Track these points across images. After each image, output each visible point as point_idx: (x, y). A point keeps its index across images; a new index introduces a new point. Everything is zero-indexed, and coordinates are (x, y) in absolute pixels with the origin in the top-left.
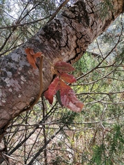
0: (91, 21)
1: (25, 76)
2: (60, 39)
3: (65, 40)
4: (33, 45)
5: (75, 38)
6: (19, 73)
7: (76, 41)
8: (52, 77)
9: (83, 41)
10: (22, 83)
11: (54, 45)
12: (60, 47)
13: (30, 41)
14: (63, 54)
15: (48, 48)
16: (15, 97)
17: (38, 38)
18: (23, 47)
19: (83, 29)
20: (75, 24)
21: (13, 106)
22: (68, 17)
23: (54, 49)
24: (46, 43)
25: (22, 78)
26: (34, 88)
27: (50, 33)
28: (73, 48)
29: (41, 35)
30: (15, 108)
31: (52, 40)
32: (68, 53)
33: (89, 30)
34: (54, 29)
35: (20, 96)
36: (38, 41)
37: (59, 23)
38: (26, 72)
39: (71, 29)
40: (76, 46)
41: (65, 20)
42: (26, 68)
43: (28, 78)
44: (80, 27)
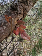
0: (28, 3)
1: (5, 26)
2: (17, 10)
3: (19, 11)
4: (7, 14)
5: (23, 10)
6: (3, 25)
7: (23, 11)
8: (15, 25)
9: (26, 11)
10: (4, 28)
11: (15, 13)
12: (18, 14)
13: (6, 12)
14: (19, 16)
15: (13, 14)
16: (2, 34)
17: (9, 11)
18: (3, 14)
19: (26, 7)
20: (23, 5)
21: (1, 37)
22: (20, 2)
23: (16, 14)
24: (12, 12)
25: (4, 27)
26: (9, 30)
27: (13, 8)
28: (22, 14)
29: (10, 9)
30: (2, 38)
31: (14, 11)
32: (21, 16)
33: (28, 7)
34: (15, 7)
35: (4, 34)
36: (9, 12)
37: (17, 4)
38: (5, 24)
39: (21, 7)
40: (23, 13)
41: (19, 3)
42: (5, 23)
43: (6, 26)
44: (25, 6)
